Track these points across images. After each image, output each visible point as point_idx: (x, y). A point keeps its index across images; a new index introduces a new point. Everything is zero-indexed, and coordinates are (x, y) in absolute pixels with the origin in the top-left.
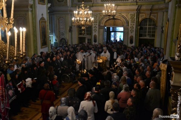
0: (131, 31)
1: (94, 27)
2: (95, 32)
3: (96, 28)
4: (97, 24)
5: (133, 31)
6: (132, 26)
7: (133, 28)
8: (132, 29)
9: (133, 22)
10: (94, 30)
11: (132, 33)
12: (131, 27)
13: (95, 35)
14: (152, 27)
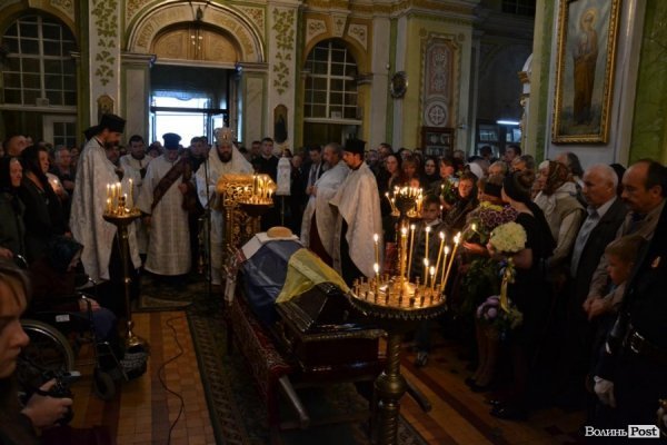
0: (276, 83)
1: (99, 58)
2: (105, 82)
3: (108, 64)
4: (112, 44)
5: (286, 84)
6: (282, 65)
7: (287, 71)
8: (281, 77)
9: (285, 46)
10: (99, 73)
11: (280, 92)
12: (279, 66)
13: (106, 97)
14: (344, 78)
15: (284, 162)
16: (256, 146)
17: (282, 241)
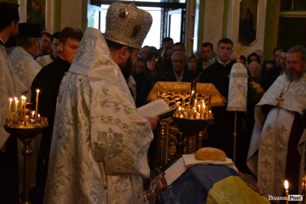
15: (238, 69)
16: (206, 49)
17: (210, 164)
